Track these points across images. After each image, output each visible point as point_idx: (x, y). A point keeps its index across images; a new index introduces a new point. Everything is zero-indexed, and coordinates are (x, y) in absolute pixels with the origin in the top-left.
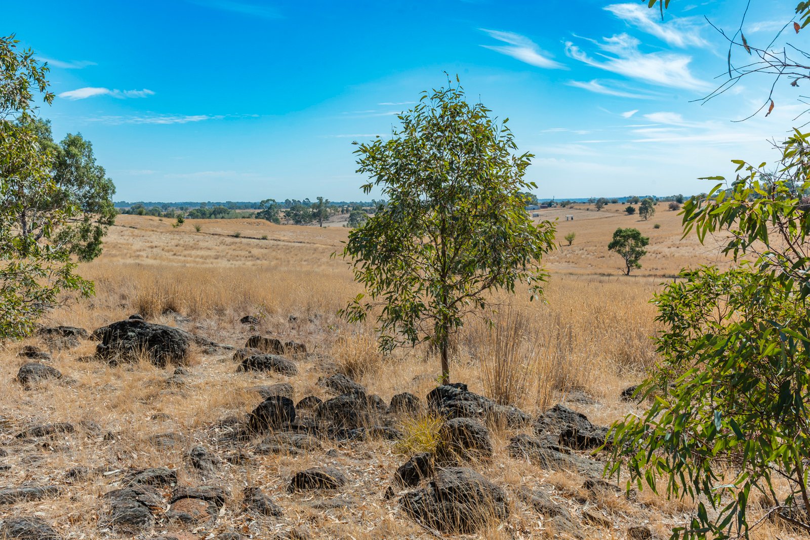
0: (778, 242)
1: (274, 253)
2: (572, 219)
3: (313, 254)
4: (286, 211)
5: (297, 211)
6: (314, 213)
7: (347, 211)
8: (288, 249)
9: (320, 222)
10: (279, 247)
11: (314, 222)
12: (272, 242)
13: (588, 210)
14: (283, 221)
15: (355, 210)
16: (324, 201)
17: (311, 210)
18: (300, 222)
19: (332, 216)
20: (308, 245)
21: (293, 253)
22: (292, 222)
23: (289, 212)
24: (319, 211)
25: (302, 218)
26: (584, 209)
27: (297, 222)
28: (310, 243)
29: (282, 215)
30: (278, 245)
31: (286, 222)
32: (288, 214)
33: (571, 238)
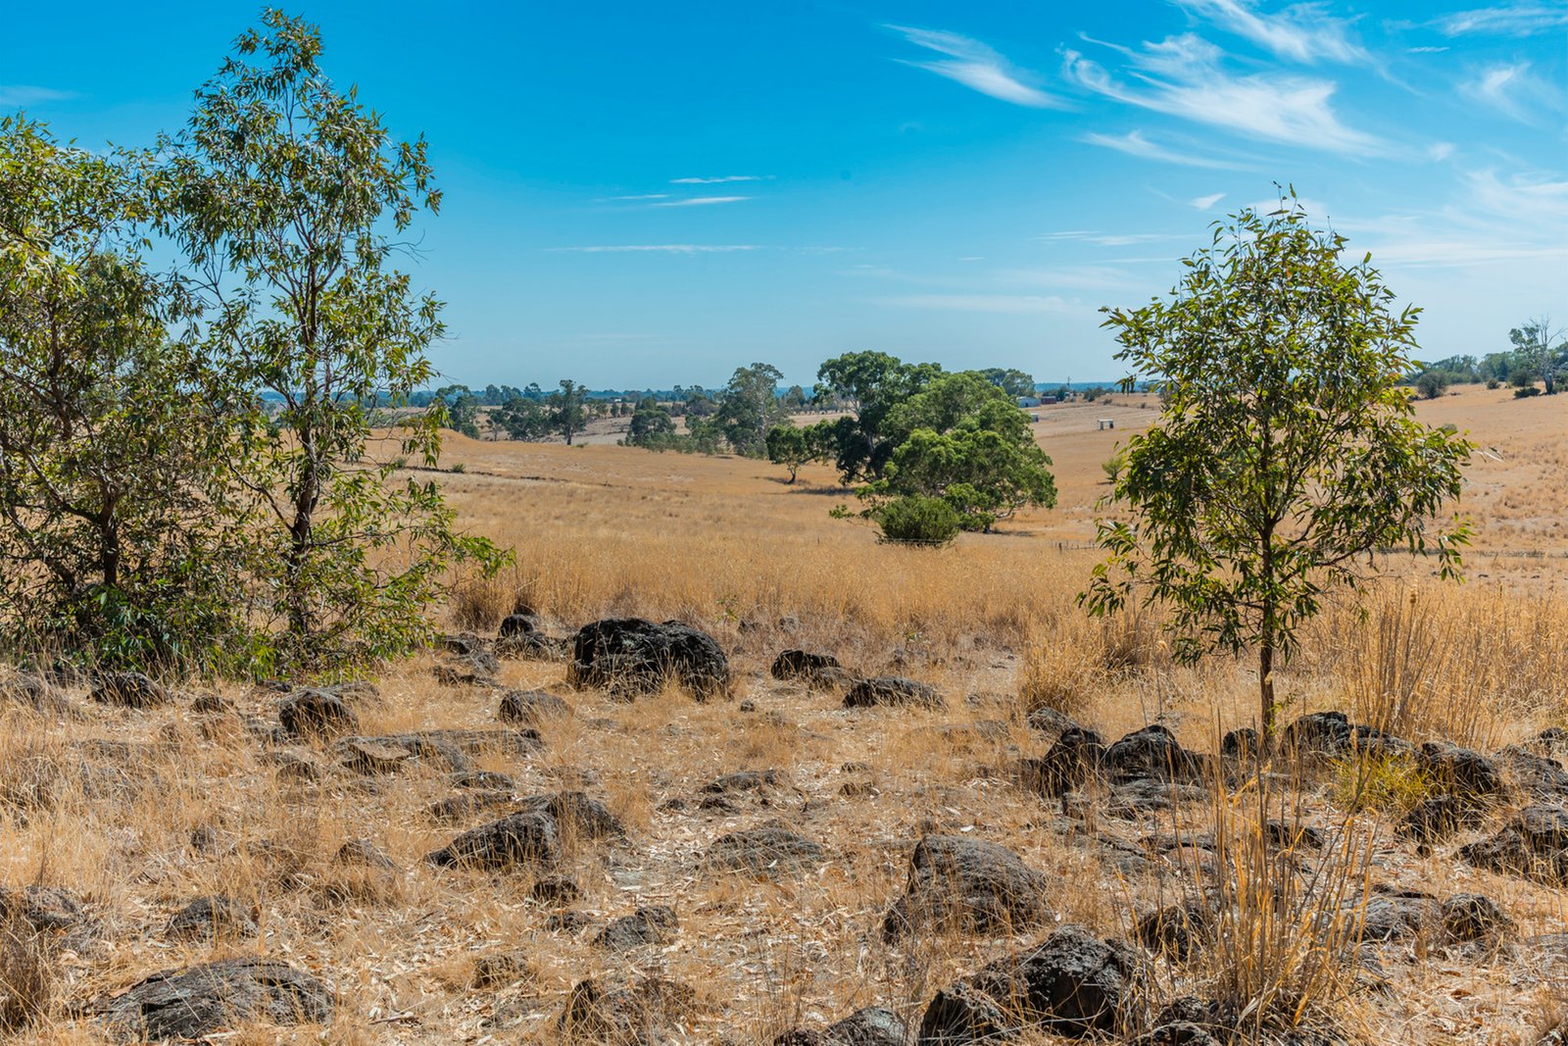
0: (1557, 475)
1: (486, 503)
2: (1112, 426)
3: (568, 503)
4: (493, 411)
5: (518, 410)
6: (555, 416)
7: (624, 411)
8: (513, 493)
9: (568, 434)
10: (493, 488)
11: (554, 434)
12: (475, 477)
13: (1143, 406)
14: (485, 433)
15: (642, 408)
16: (576, 389)
17: (548, 408)
18: (524, 434)
19: (592, 421)
20: (553, 484)
21: (525, 501)
22: (504, 434)
23: (499, 413)
24: (565, 411)
25: (529, 425)
26: (1135, 406)
27: (518, 436)
28: (557, 481)
29: (483, 419)
30: (490, 485)
31: (491, 435)
32: (497, 418)
33: (1115, 467)
